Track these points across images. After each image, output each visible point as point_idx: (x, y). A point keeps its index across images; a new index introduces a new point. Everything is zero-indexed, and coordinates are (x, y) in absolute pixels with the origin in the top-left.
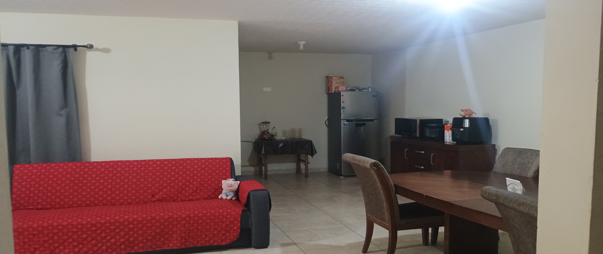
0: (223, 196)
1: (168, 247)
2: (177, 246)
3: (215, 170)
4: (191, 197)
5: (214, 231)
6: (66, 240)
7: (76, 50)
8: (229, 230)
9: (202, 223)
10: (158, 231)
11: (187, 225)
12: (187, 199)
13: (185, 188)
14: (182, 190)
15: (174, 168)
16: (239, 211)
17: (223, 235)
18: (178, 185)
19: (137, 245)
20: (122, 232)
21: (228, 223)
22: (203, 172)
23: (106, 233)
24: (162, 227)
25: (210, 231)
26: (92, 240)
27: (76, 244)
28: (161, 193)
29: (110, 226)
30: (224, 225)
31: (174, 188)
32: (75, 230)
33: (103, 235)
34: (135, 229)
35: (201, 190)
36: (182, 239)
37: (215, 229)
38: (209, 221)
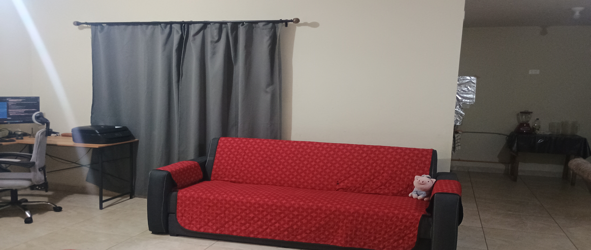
0: (413, 194)
1: (332, 242)
2: (341, 244)
3: (412, 162)
4: (378, 191)
5: (384, 234)
6: (235, 217)
7: (286, 25)
8: (403, 237)
9: (371, 222)
10: (323, 223)
11: (354, 222)
12: (373, 192)
13: (374, 179)
14: (369, 181)
15: (364, 155)
16: (418, 216)
17: (395, 241)
18: (366, 175)
19: (301, 234)
20: (286, 217)
21: (402, 227)
22: (396, 163)
23: (271, 216)
24: (327, 219)
25: (380, 234)
26: (258, 221)
27: (243, 222)
28: (346, 181)
29: (275, 209)
30: (397, 229)
31: (361, 178)
32: (244, 207)
33: (269, 217)
34: (300, 217)
35: (391, 183)
36: (347, 237)
37: (386, 232)
38: (380, 221)
